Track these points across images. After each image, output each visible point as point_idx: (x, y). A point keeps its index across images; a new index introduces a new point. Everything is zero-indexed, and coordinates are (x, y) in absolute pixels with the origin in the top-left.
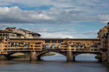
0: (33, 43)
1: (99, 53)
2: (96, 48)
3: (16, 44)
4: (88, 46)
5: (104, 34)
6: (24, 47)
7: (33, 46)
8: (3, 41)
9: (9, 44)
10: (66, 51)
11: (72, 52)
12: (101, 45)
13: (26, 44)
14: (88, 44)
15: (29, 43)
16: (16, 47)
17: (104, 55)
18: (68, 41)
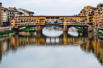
0: (39, 19)
1: (87, 25)
2: (84, 23)
3: (25, 20)
4: (78, 21)
5: (90, 13)
6: (31, 22)
7: (39, 22)
8: (14, 18)
9: (19, 20)
10: (63, 25)
11: (67, 25)
12: (87, 20)
13: (33, 20)
14: (78, 20)
15: (35, 19)
16: (25, 22)
17: (90, 27)
18: (64, 18)
